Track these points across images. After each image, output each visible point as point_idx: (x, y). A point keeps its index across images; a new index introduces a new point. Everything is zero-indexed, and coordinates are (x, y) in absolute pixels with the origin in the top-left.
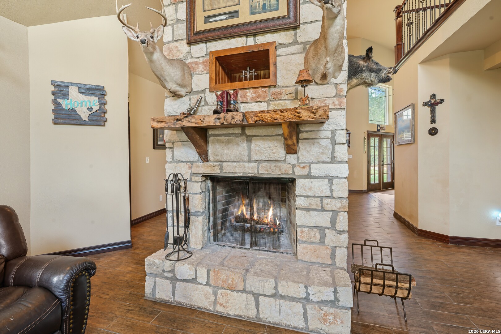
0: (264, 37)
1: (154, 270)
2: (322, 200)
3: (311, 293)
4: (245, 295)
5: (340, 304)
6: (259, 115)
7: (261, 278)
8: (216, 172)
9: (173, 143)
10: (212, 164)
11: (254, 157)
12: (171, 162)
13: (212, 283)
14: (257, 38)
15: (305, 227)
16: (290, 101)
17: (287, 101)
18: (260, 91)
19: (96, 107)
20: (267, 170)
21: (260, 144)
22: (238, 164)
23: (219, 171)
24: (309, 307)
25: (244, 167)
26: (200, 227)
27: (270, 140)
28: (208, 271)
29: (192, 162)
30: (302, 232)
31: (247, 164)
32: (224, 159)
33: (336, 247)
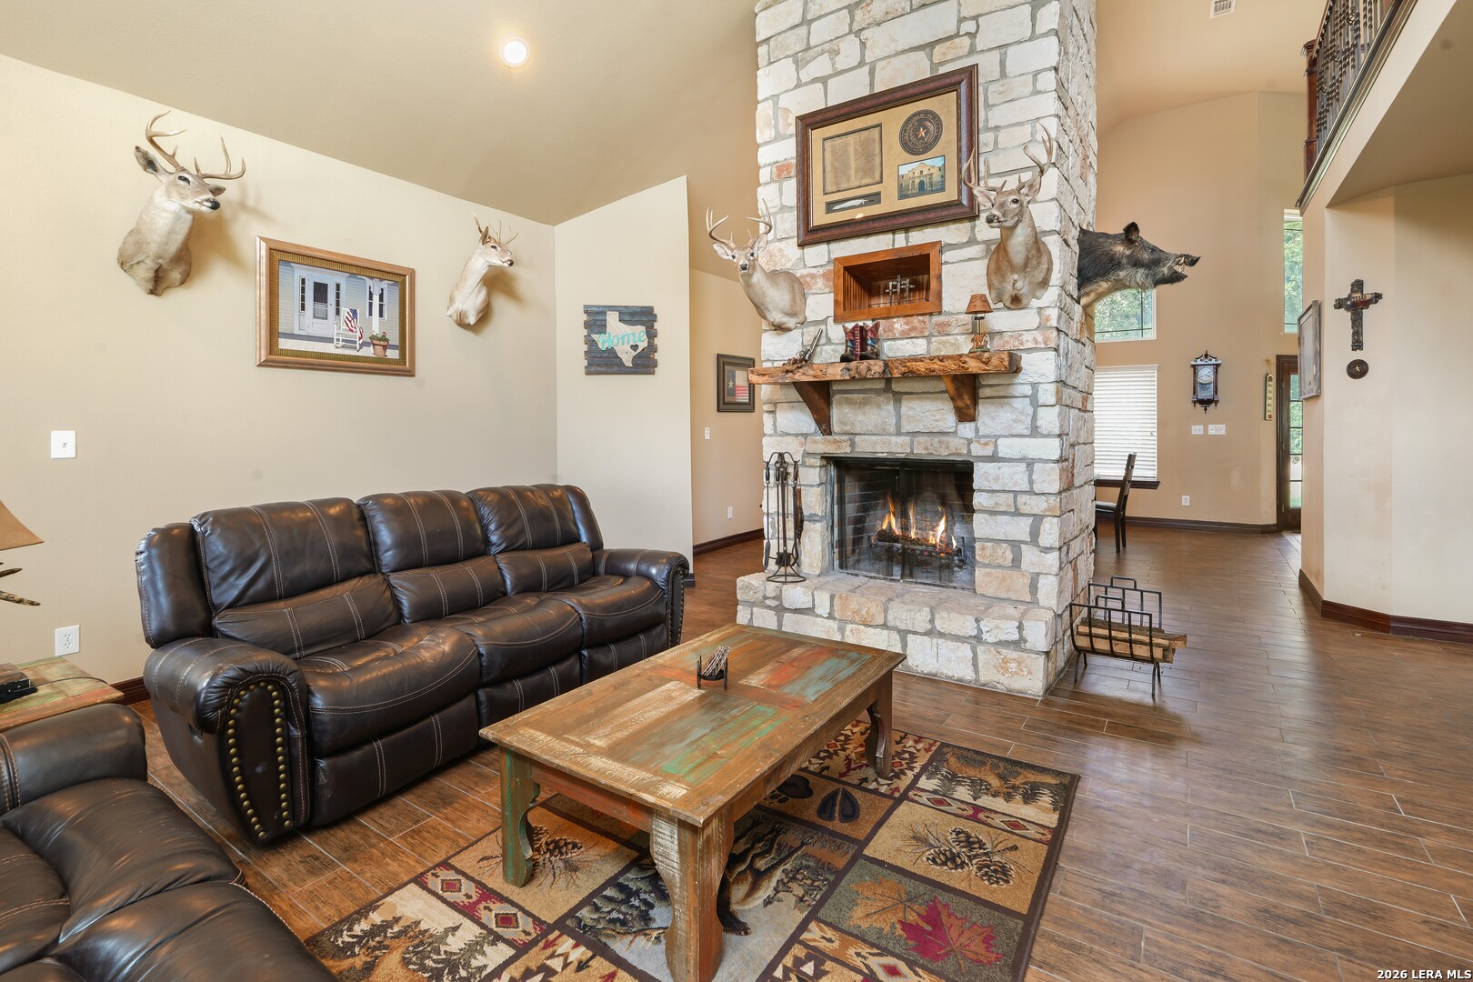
0: (920, 232)
1: (750, 596)
2: (1015, 497)
3: (984, 629)
4: (885, 632)
5: (1028, 646)
6: (908, 364)
7: (911, 607)
8: (844, 450)
9: (775, 404)
10: (837, 438)
11: (906, 427)
12: (771, 435)
13: (837, 615)
14: (910, 234)
15: (988, 540)
16: (963, 337)
17: (958, 337)
18: (915, 320)
19: (643, 344)
20: (927, 449)
21: (915, 406)
22: (879, 438)
23: (848, 450)
24: (980, 649)
25: (890, 443)
26: (818, 540)
27: (931, 399)
28: (832, 597)
29: (805, 436)
30: (983, 549)
31: (894, 439)
32: (858, 430)
33: (1038, 574)
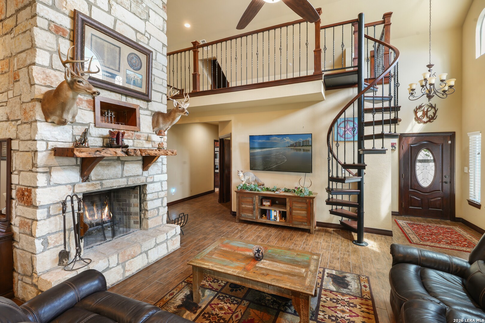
0: (131, 99)
2: (158, 194)
4: (141, 256)
5: (177, 234)
8: (97, 188)
9: (50, 168)
10: (94, 182)
11: (125, 174)
12: (45, 187)
13: (121, 262)
14: (128, 98)
15: (152, 209)
16: (145, 141)
18: (130, 133)
20: (133, 182)
22: (114, 180)
23: (100, 188)
24: (168, 242)
25: (119, 182)
27: (135, 163)
28: (118, 255)
29: (74, 185)
30: (150, 213)
31: (121, 180)
33: (163, 215)
